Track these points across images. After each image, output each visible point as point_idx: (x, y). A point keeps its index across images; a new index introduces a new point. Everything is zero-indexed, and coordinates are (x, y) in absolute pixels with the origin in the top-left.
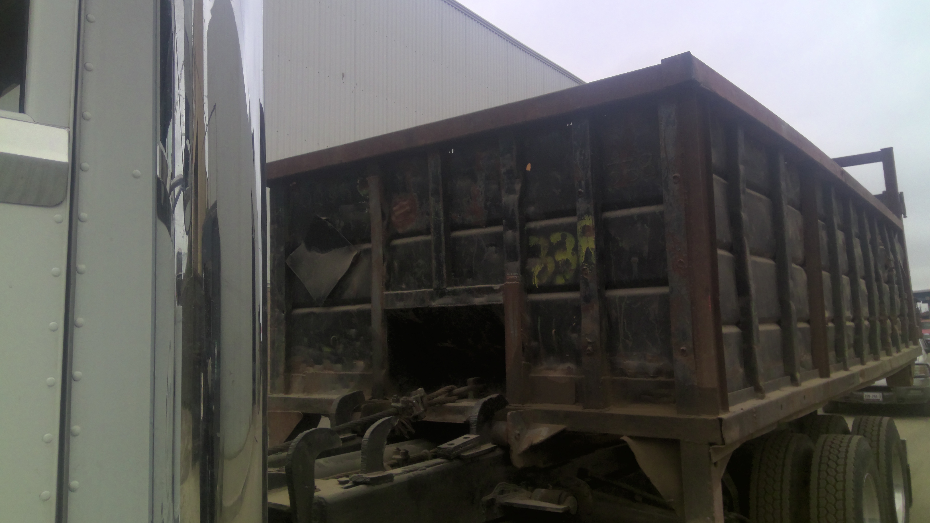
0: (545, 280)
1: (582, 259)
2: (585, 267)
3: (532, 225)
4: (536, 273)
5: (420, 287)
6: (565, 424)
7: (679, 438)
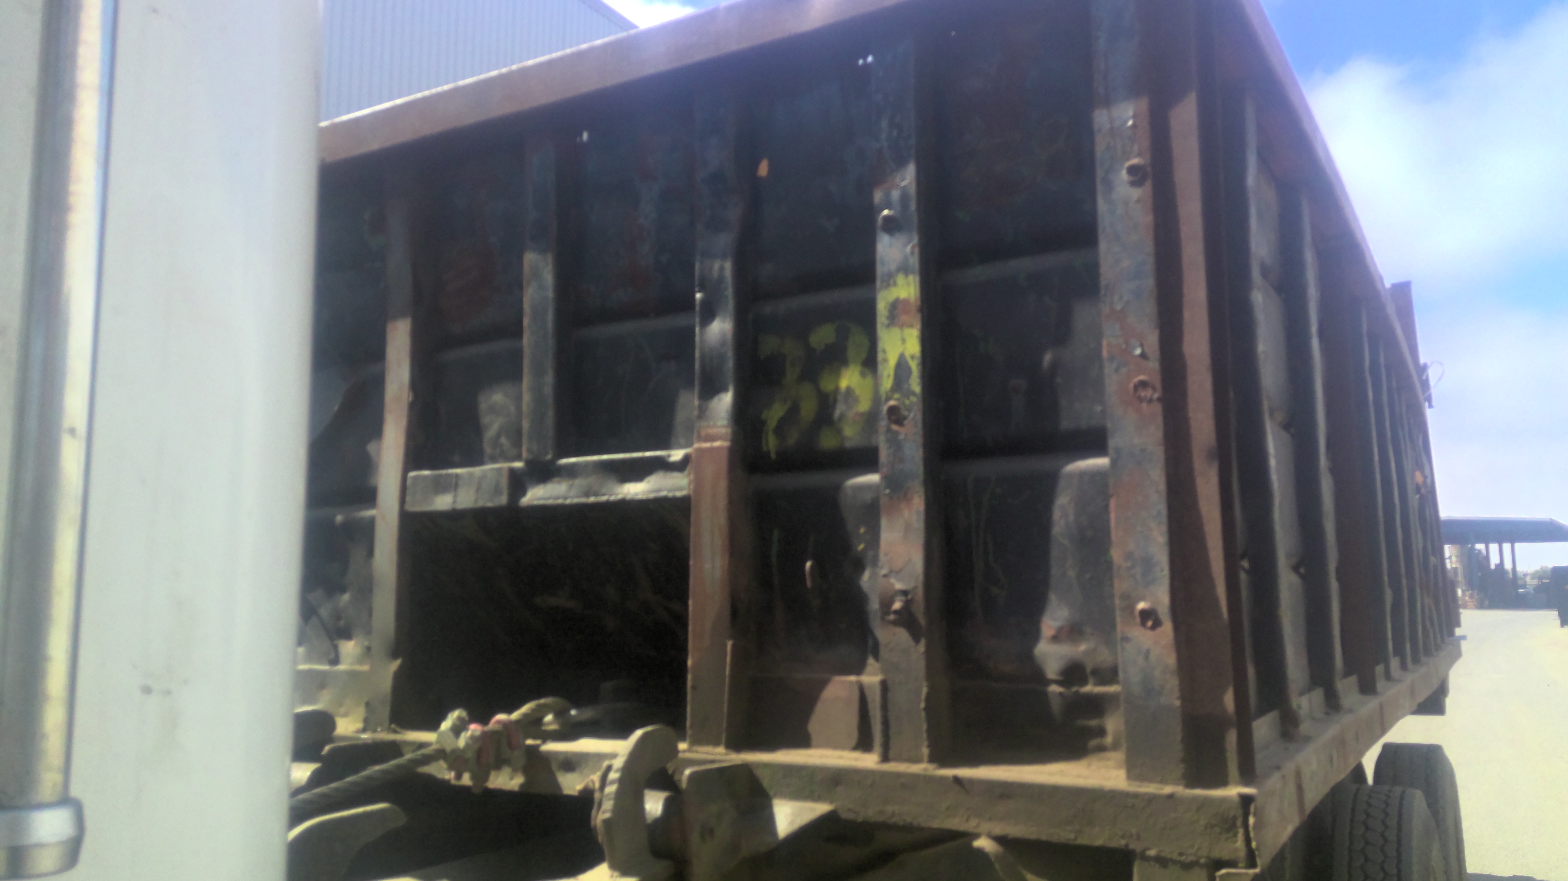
0: (793, 438)
1: (887, 383)
2: (892, 403)
3: (768, 309)
4: (772, 423)
5: (494, 460)
6: (831, 802)
7: (1132, 846)
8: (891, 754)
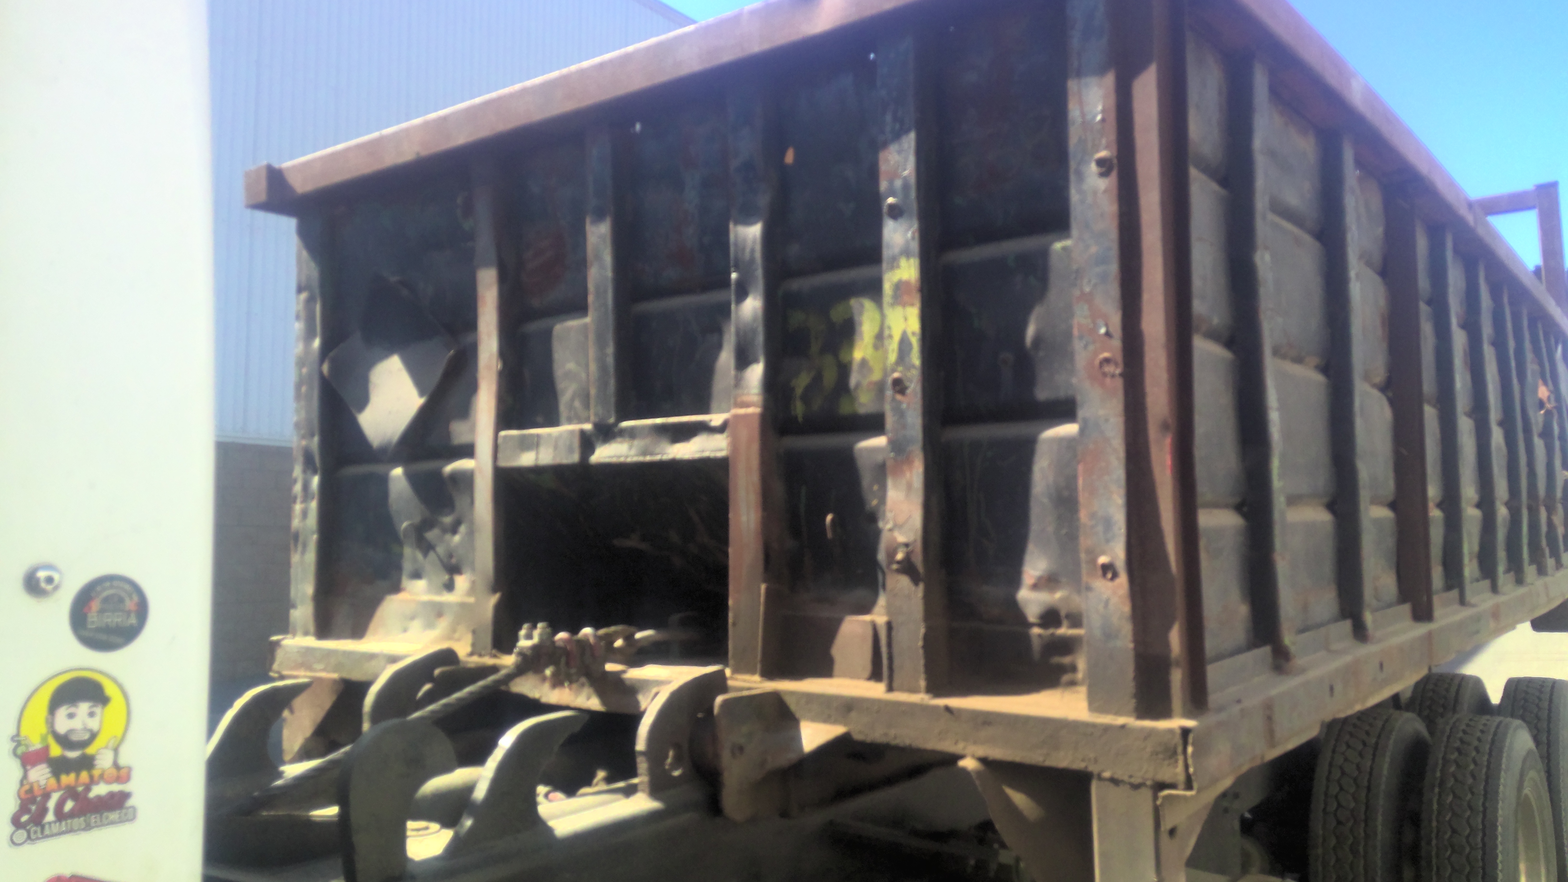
0: (817, 404)
1: (893, 357)
2: (896, 375)
3: (795, 285)
4: (799, 391)
5: (570, 421)
6: (845, 725)
7: (1092, 768)
8: (895, 684)
